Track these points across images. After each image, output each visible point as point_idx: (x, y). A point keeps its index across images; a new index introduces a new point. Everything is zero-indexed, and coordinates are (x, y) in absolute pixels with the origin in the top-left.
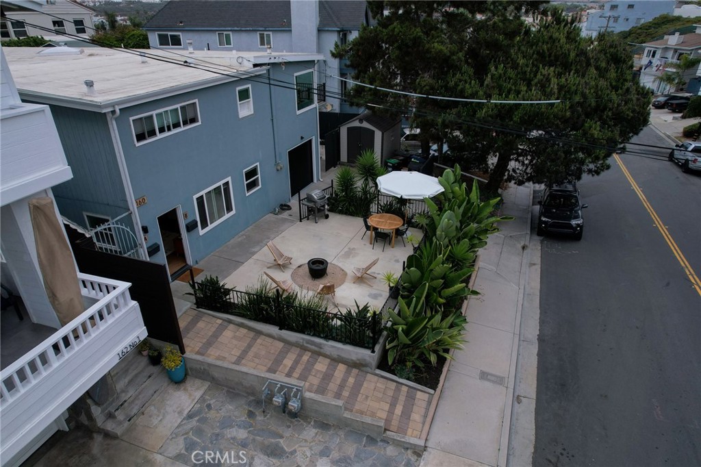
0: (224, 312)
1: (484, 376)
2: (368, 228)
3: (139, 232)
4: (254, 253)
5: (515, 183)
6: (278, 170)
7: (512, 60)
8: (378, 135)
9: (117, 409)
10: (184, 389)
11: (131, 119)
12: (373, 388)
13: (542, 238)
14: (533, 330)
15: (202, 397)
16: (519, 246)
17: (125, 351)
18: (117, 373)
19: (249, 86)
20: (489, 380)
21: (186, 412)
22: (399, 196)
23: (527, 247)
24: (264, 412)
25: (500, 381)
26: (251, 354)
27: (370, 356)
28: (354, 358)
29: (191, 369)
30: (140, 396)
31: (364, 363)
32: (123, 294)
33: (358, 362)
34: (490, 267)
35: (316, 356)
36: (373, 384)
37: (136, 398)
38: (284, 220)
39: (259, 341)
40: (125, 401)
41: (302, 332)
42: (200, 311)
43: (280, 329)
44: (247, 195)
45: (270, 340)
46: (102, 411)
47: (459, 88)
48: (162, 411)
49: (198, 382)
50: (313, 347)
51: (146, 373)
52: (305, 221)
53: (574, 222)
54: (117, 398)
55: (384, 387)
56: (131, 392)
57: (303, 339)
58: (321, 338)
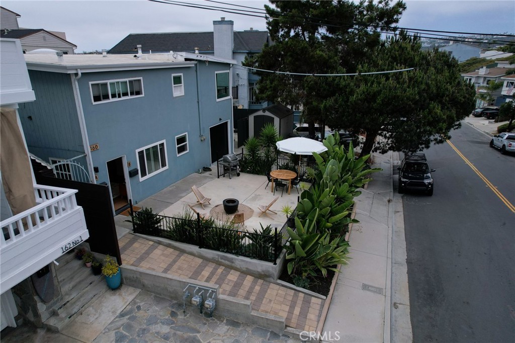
0: (155, 236)
1: (365, 287)
2: (270, 180)
3: (91, 171)
4: (181, 197)
5: (380, 152)
6: (202, 141)
7: (374, 61)
8: (277, 120)
9: (61, 308)
10: (119, 295)
11: (90, 83)
12: (275, 294)
13: (402, 195)
14: (402, 256)
15: (133, 301)
16: (386, 200)
17: (68, 246)
18: (64, 280)
19: (181, 74)
20: (369, 290)
21: (119, 312)
22: (294, 153)
23: (392, 200)
24: (184, 312)
25: (379, 291)
26: (175, 267)
27: (273, 268)
28: (259, 269)
29: (126, 278)
30: (82, 299)
31: (267, 274)
32: (70, 197)
33: (263, 273)
34: (365, 212)
35: (228, 270)
36: (276, 291)
37: (78, 299)
38: (206, 177)
39: (182, 258)
40: (68, 302)
41: (217, 249)
42: (136, 235)
43: (200, 248)
44: (178, 155)
45: (192, 257)
46: (47, 309)
47: (336, 82)
48: (99, 311)
49: (131, 289)
50: (227, 262)
51: (89, 281)
52: (221, 178)
53: (426, 181)
54: (62, 299)
55: (285, 293)
56: (74, 295)
57: (218, 255)
58: (233, 254)
